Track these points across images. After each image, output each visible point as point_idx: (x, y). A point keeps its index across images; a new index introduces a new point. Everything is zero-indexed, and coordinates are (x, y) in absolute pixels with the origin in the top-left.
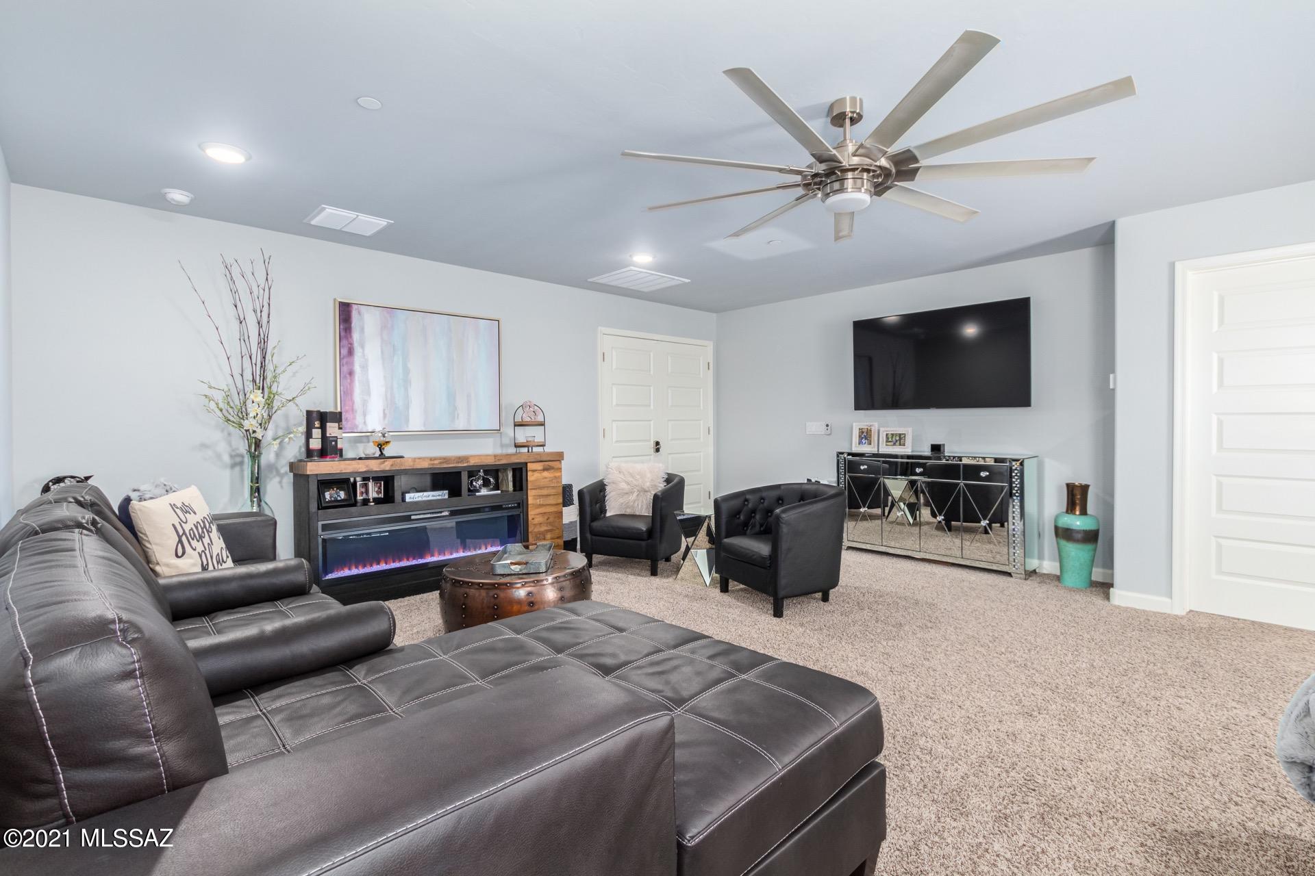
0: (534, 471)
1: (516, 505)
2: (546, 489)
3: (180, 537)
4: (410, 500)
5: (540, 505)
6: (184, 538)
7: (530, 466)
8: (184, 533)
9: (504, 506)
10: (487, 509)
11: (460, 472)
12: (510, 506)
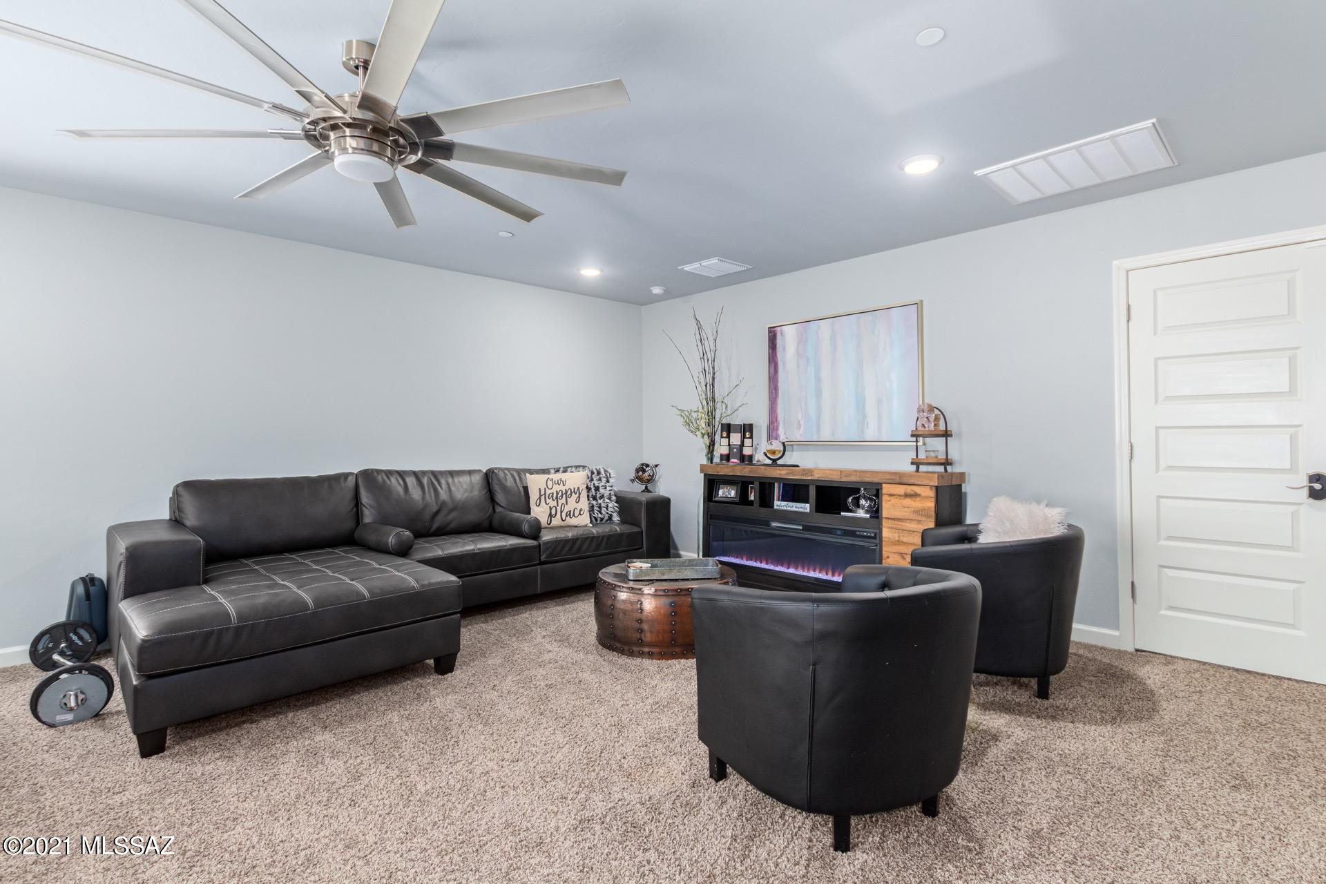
0: (891, 495)
1: (873, 535)
2: (908, 521)
3: (540, 496)
4: (778, 508)
5: (898, 541)
6: (543, 497)
7: (886, 489)
8: (545, 494)
9: (858, 533)
10: (839, 532)
11: (808, 486)
12: (865, 534)
